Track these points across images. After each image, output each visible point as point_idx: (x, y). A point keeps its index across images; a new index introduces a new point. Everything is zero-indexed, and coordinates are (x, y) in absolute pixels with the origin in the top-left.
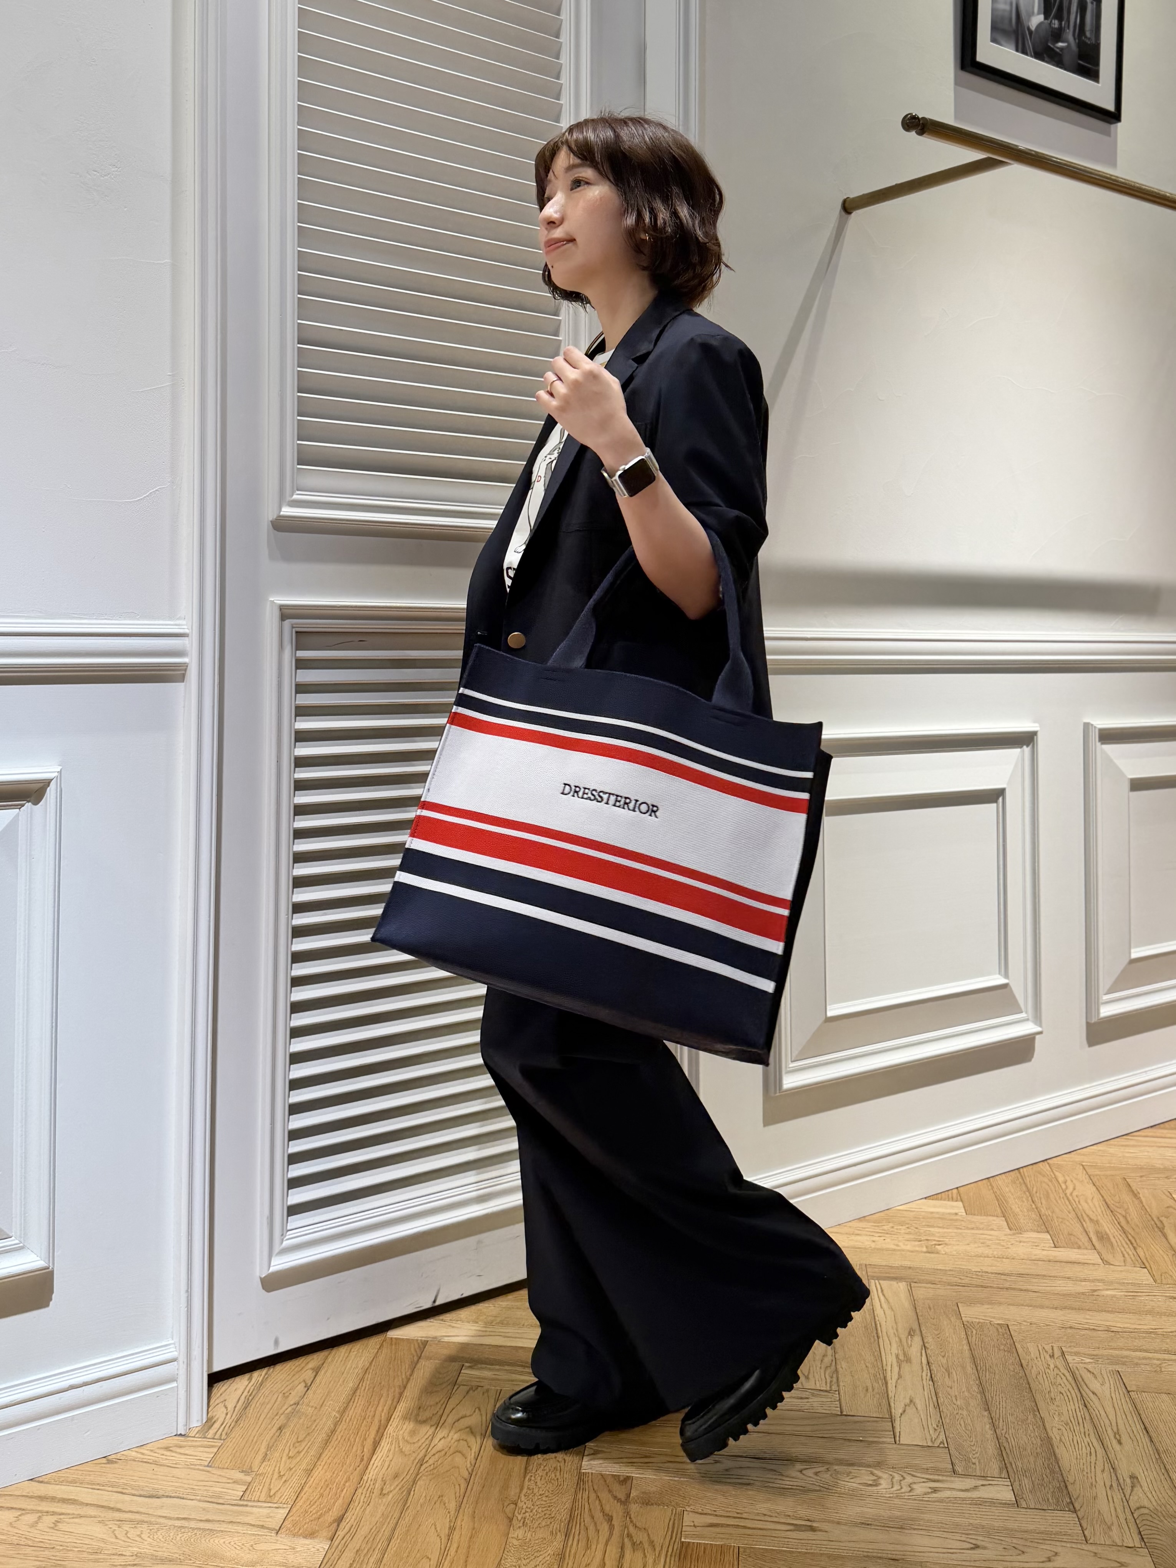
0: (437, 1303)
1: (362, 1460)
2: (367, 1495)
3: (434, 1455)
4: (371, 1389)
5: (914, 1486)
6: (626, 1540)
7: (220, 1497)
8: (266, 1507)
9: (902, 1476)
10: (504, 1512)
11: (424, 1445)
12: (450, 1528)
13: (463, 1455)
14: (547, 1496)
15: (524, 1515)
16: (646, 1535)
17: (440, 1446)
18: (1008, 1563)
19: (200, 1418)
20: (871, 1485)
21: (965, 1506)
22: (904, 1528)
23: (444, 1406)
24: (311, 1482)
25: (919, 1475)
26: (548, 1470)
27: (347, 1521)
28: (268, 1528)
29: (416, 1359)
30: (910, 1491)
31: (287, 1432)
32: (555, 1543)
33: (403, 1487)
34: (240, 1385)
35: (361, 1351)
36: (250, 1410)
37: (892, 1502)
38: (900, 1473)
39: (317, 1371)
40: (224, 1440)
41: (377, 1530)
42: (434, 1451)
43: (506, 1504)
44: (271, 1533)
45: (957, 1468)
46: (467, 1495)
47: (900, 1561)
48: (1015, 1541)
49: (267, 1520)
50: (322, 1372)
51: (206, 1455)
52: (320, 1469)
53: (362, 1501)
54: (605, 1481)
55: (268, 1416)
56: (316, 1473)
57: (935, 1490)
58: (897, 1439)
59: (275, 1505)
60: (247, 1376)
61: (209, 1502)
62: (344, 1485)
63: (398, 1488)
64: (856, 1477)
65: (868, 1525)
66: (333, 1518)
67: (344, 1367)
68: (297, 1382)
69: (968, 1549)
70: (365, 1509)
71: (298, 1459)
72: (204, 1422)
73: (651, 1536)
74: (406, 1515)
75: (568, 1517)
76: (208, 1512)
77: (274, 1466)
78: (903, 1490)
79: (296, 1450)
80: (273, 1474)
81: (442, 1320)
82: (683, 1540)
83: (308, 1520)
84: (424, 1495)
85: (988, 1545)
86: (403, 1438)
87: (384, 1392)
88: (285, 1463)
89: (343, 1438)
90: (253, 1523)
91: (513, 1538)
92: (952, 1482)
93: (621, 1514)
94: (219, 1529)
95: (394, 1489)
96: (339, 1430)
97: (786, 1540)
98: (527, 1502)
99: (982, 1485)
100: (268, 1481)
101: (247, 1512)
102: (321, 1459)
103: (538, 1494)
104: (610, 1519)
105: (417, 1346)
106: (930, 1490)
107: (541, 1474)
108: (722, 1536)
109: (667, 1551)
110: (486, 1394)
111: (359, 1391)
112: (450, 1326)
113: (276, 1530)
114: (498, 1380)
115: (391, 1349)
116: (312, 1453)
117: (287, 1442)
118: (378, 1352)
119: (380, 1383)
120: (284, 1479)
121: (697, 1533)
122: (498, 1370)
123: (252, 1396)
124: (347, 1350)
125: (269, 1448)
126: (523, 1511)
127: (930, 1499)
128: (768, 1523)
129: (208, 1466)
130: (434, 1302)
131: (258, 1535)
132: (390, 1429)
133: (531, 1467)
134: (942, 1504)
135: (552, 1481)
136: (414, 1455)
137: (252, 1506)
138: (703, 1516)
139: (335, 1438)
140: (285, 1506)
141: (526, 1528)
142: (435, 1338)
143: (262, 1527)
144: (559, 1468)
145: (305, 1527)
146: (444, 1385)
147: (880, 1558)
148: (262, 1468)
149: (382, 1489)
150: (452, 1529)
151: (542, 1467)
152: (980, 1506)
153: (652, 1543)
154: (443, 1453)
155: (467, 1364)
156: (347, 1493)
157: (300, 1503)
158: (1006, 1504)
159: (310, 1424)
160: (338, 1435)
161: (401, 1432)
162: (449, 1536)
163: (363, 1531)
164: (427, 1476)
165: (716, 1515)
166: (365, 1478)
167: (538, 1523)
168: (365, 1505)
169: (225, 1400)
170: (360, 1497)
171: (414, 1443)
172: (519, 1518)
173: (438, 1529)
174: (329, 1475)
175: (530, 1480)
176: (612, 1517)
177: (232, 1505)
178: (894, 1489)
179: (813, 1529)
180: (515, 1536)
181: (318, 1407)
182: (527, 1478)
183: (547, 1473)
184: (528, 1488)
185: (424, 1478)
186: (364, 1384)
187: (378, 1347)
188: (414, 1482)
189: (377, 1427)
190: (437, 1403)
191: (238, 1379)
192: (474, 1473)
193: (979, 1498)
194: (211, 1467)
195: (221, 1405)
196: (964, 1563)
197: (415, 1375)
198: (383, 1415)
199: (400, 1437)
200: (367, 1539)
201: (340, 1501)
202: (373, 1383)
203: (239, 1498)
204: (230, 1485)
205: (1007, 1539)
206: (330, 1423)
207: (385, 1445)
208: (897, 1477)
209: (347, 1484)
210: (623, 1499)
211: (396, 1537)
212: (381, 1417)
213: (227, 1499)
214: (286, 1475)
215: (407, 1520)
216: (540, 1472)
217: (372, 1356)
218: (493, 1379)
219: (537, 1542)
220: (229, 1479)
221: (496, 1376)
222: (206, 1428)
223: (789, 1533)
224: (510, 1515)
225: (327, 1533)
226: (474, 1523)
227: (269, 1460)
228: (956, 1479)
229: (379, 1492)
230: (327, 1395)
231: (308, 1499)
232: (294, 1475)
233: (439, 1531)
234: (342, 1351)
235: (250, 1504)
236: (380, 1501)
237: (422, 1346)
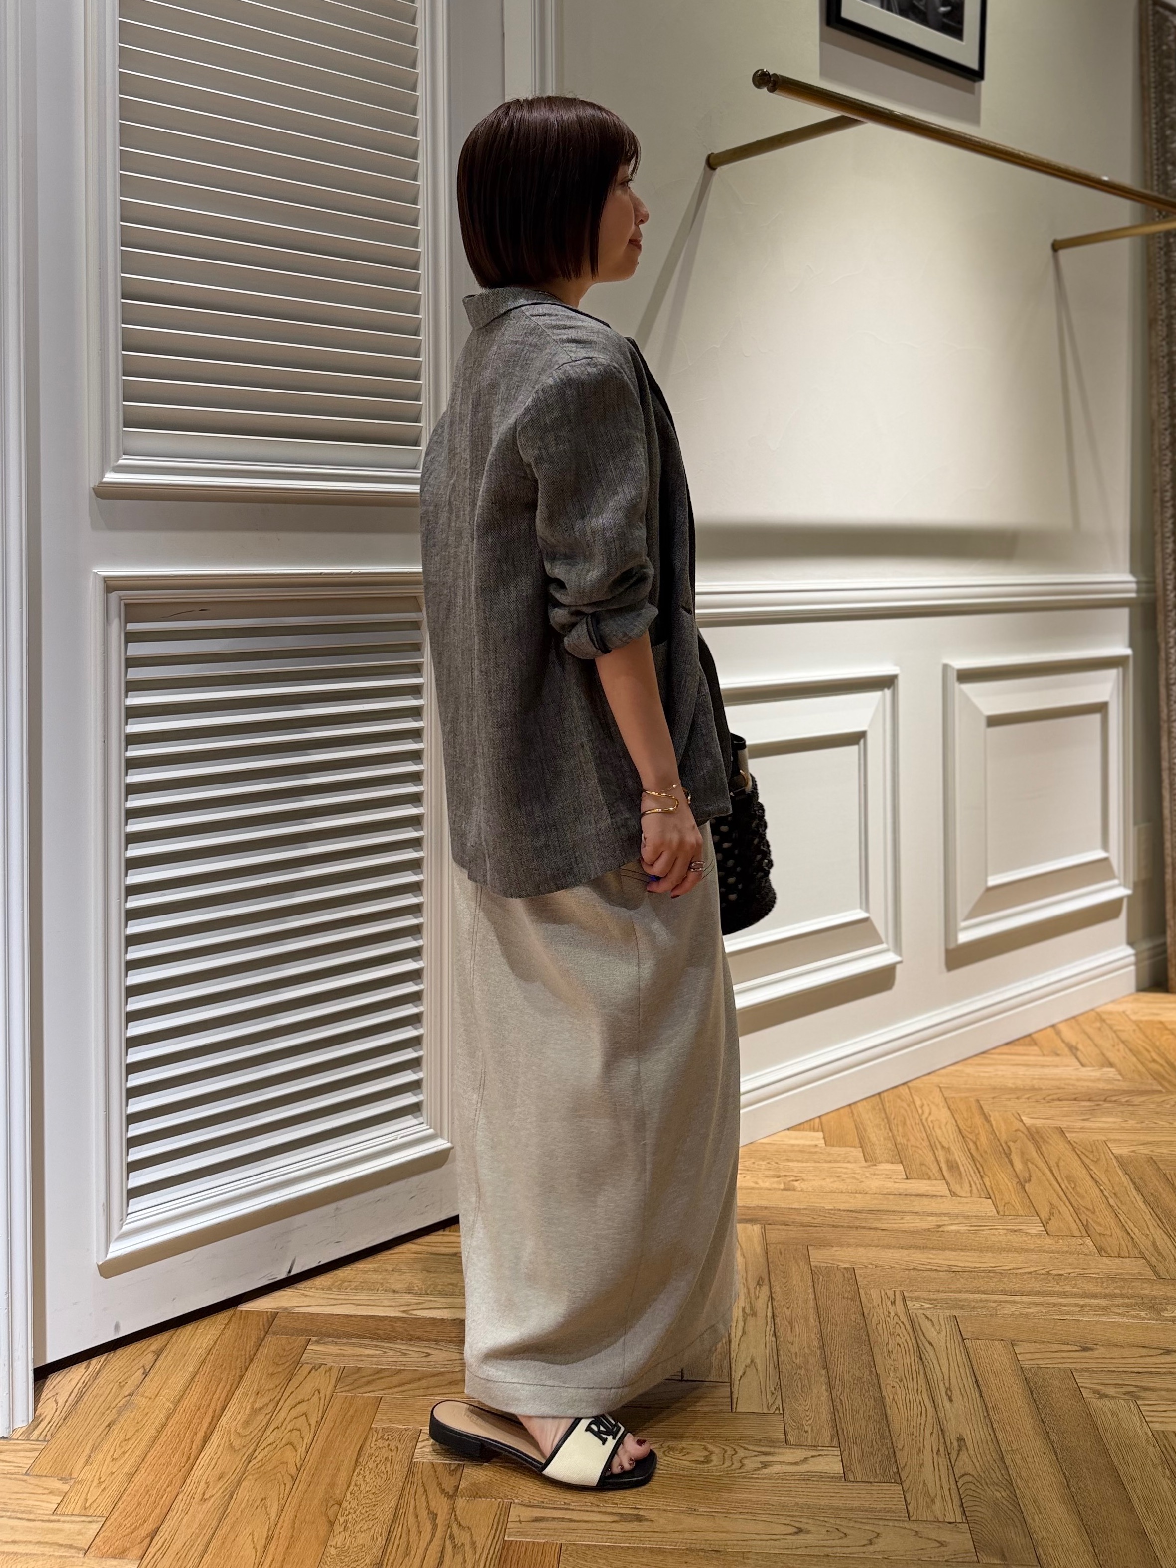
0: (293, 1273)
1: (189, 1458)
2: (188, 1502)
3: (264, 1449)
4: (211, 1374)
5: (745, 1462)
6: (448, 1542)
7: (30, 1512)
8: (79, 1522)
9: (734, 1450)
10: (326, 1515)
11: (256, 1437)
12: (267, 1538)
13: (295, 1448)
14: (373, 1494)
15: (347, 1518)
16: (468, 1534)
17: (270, 1440)
18: (830, 1549)
19: (25, 1418)
20: (703, 1462)
21: (793, 1482)
22: (730, 1513)
23: (283, 1389)
24: (130, 1489)
25: (750, 1448)
26: (378, 1462)
27: (162, 1534)
28: (75, 1548)
29: (263, 1334)
30: (740, 1468)
31: (116, 1428)
32: (374, 1550)
33: (226, 1489)
34: (77, 1374)
35: (207, 1328)
36: (81, 1404)
37: (722, 1482)
38: (733, 1446)
39: (158, 1354)
40: (48, 1441)
41: (192, 1543)
42: (264, 1445)
43: (330, 1505)
44: (79, 1553)
45: (791, 1438)
46: (291, 1496)
47: (722, 1553)
48: (838, 1521)
49: (77, 1537)
50: (165, 1354)
51: (26, 1461)
52: (142, 1473)
53: (180, 1509)
54: (436, 1472)
55: (99, 1411)
56: (137, 1478)
57: (765, 1465)
58: (734, 1406)
59: (90, 1519)
60: (85, 1364)
61: (19, 1518)
62: (165, 1490)
63: (221, 1491)
64: (688, 1453)
65: (695, 1510)
66: (146, 1532)
67: (187, 1348)
68: (135, 1369)
69: (791, 1534)
70: (182, 1519)
71: (122, 1462)
72: (30, 1421)
73: (474, 1536)
74: (225, 1523)
75: (392, 1517)
76: (17, 1531)
77: (95, 1471)
78: (734, 1467)
79: (122, 1450)
80: (92, 1481)
81: (296, 1288)
82: (506, 1538)
83: (120, 1536)
84: (247, 1497)
85: (810, 1528)
86: (235, 1430)
87: (224, 1376)
88: (108, 1466)
89: (173, 1434)
90: (61, 1542)
91: (331, 1546)
92: (783, 1454)
93: (446, 1510)
94: (24, 1552)
95: (217, 1492)
96: (170, 1424)
97: (610, 1533)
98: (352, 1502)
99: (812, 1457)
100: (86, 1490)
101: (58, 1529)
102: (146, 1460)
103: (364, 1492)
104: (434, 1516)
105: (266, 1320)
106: (760, 1466)
107: (370, 1467)
108: (546, 1532)
109: (488, 1553)
110: (328, 1374)
111: (198, 1376)
112: (303, 1294)
113: (84, 1549)
114: (344, 1356)
115: (239, 1324)
116: (138, 1453)
117: (114, 1440)
118: (225, 1328)
119: (222, 1366)
120: (103, 1487)
121: (521, 1530)
122: (344, 1344)
123: (86, 1387)
124: (193, 1327)
125: (94, 1449)
126: (347, 1513)
127: (759, 1476)
128: (594, 1514)
129: (26, 1474)
130: (290, 1272)
131: (65, 1556)
132: (224, 1420)
133: (362, 1458)
134: (771, 1481)
135: (381, 1475)
136: (245, 1449)
137: (64, 1522)
138: (530, 1509)
139: (164, 1434)
140: (99, 1519)
141: (347, 1533)
142: (286, 1309)
143: (71, 1546)
144: (390, 1458)
145: (116, 1544)
146: (288, 1364)
147: (702, 1550)
148: (82, 1474)
149: (204, 1493)
150: (270, 1538)
151: (373, 1457)
152: (808, 1482)
153: (473, 1543)
154: (274, 1445)
155: (314, 1339)
156: (166, 1499)
157: (115, 1516)
158: (833, 1478)
159: (140, 1419)
160: (168, 1430)
161: (235, 1423)
162: (265, 1547)
163: (175, 1547)
164: (253, 1475)
165: (543, 1507)
166: (188, 1481)
167: (360, 1525)
168: (183, 1514)
169: (57, 1394)
170: (179, 1505)
171: (245, 1436)
172: (342, 1521)
173: (255, 1540)
174: (151, 1478)
175: (359, 1474)
176: (437, 1515)
177: (43, 1521)
178: (725, 1466)
179: (639, 1519)
180: (334, 1543)
181: (153, 1397)
182: (356, 1473)
183: (377, 1464)
184: (356, 1485)
185: (250, 1477)
186: (205, 1367)
187: (226, 1322)
188: (239, 1483)
189: (210, 1418)
190: (276, 1387)
191: (74, 1368)
192: (302, 1470)
193: (808, 1472)
194: (29, 1475)
195: (52, 1400)
196: (786, 1552)
197: (258, 1355)
198: (219, 1403)
199: (232, 1430)
200: (179, 1555)
201: (159, 1508)
202: (214, 1365)
203: (52, 1512)
204: (45, 1496)
205: (832, 1521)
206: (162, 1416)
207: (215, 1439)
208: (730, 1452)
209: (168, 1490)
210: (451, 1494)
211: (209, 1552)
212: (216, 1405)
213: (39, 1514)
214: (106, 1481)
215: (224, 1530)
216: (371, 1465)
217: (218, 1333)
218: (337, 1356)
219: (355, 1549)
220: (45, 1489)
221: (342, 1351)
222: (32, 1427)
223: (614, 1524)
224: (332, 1519)
225: (137, 1551)
226: (293, 1531)
227: (91, 1464)
228: (788, 1451)
229: (200, 1498)
230: (164, 1383)
231: (125, 1510)
232: (114, 1481)
233: (255, 1542)
234: (187, 1331)
235: (63, 1518)
236: (199, 1508)
237: (271, 1320)
